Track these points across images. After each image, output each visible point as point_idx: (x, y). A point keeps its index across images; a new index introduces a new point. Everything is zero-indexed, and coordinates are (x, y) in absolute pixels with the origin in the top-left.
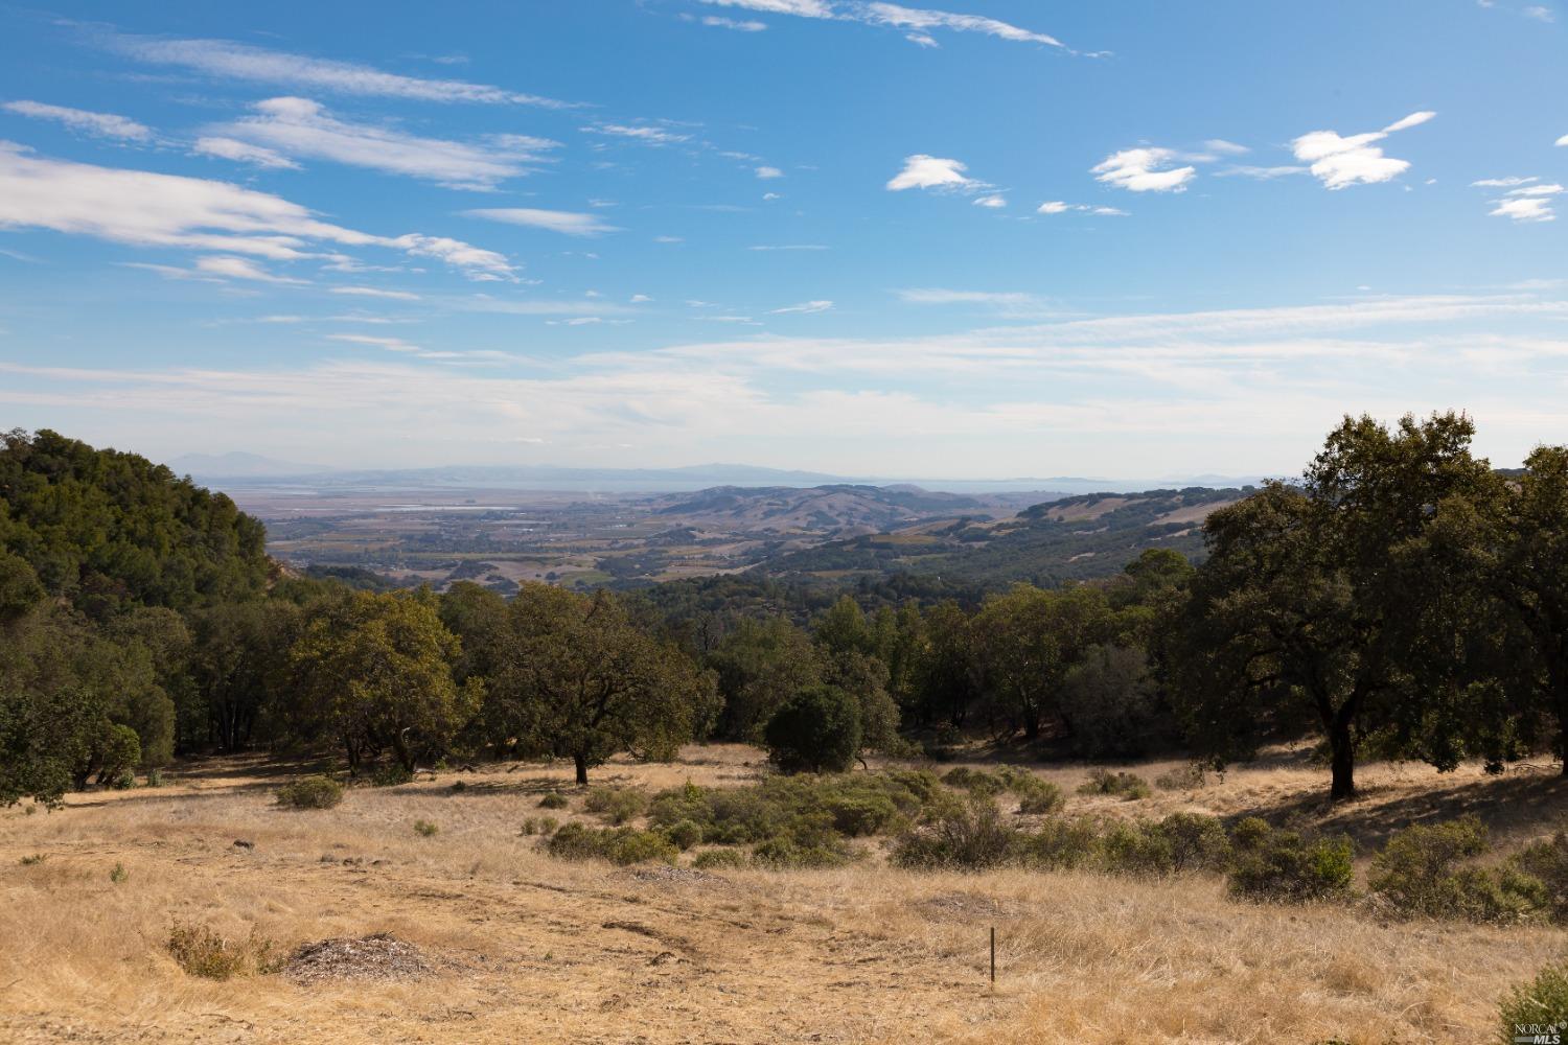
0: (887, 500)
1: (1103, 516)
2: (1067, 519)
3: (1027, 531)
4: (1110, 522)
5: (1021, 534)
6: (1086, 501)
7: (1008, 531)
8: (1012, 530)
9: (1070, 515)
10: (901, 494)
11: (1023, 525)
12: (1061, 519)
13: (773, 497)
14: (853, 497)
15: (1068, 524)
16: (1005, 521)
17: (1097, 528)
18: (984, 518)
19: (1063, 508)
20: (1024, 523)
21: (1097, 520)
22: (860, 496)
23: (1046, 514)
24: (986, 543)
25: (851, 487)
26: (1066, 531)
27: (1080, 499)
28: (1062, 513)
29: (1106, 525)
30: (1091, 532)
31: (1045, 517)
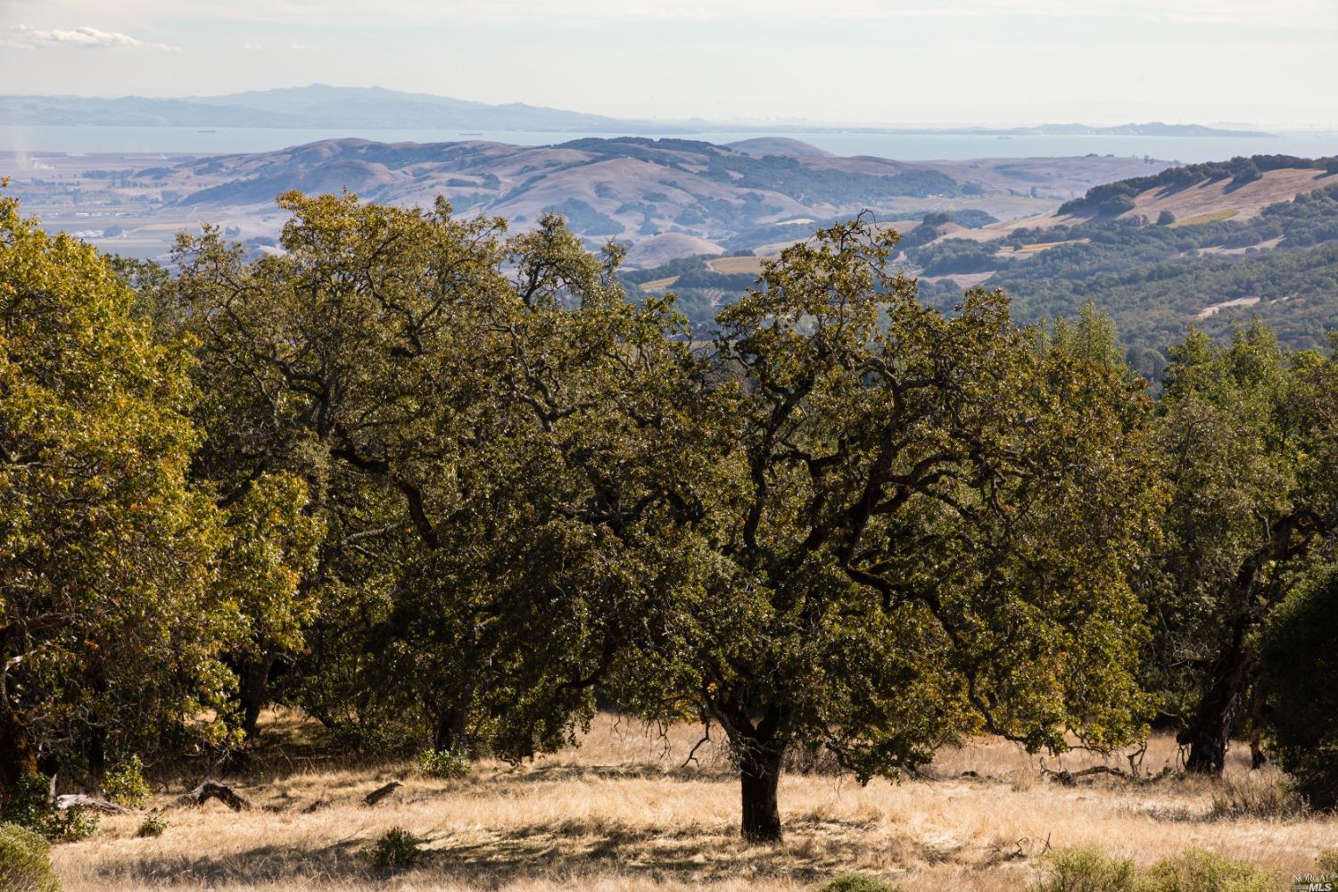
0: (737, 176)
1: (1267, 212)
2: (1182, 219)
3: (1086, 248)
4: (1286, 226)
5: (1073, 255)
6: (1226, 176)
7: (1040, 248)
8: (1049, 246)
9: (1188, 210)
10: (769, 160)
11: (1075, 234)
12: (1166, 218)
13: (461, 166)
14: (653, 168)
15: (1183, 232)
16: (1030, 225)
17: (1256, 242)
18: (977, 219)
19: (1172, 192)
20: (1075, 228)
21: (1255, 222)
22: (673, 165)
23: (1131, 207)
24: (987, 275)
25: (650, 142)
26: (1181, 249)
27: (1210, 173)
28: (1167, 204)
29: (1273, 235)
30: (1242, 250)
31: (1126, 215)
